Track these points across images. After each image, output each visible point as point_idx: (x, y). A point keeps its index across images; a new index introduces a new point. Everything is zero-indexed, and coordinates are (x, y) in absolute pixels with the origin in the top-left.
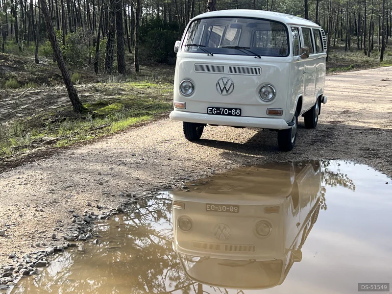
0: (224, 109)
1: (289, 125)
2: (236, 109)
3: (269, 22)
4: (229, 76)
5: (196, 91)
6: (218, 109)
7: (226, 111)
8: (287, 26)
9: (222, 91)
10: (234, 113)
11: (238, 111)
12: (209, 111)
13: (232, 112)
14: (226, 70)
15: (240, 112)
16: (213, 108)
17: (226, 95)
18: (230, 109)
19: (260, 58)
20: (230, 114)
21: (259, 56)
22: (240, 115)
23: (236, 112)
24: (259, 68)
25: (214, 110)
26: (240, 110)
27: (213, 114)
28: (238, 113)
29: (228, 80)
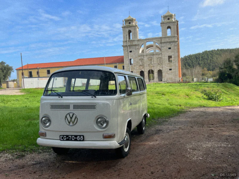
0: (72, 136)
1: (120, 145)
2: (80, 136)
3: (101, 72)
4: (74, 112)
5: (52, 123)
6: (67, 136)
7: (73, 137)
8: (114, 74)
9: (69, 123)
10: (79, 139)
11: (82, 137)
12: (61, 138)
13: (78, 138)
14: (72, 107)
15: (83, 138)
16: (64, 136)
17: (72, 126)
18: (76, 136)
19: (96, 97)
20: (76, 140)
21: (94, 96)
22: (83, 140)
23: (80, 138)
24: (95, 104)
25: (65, 138)
26: (83, 136)
27: (64, 140)
28: (82, 139)
29: (73, 114)
